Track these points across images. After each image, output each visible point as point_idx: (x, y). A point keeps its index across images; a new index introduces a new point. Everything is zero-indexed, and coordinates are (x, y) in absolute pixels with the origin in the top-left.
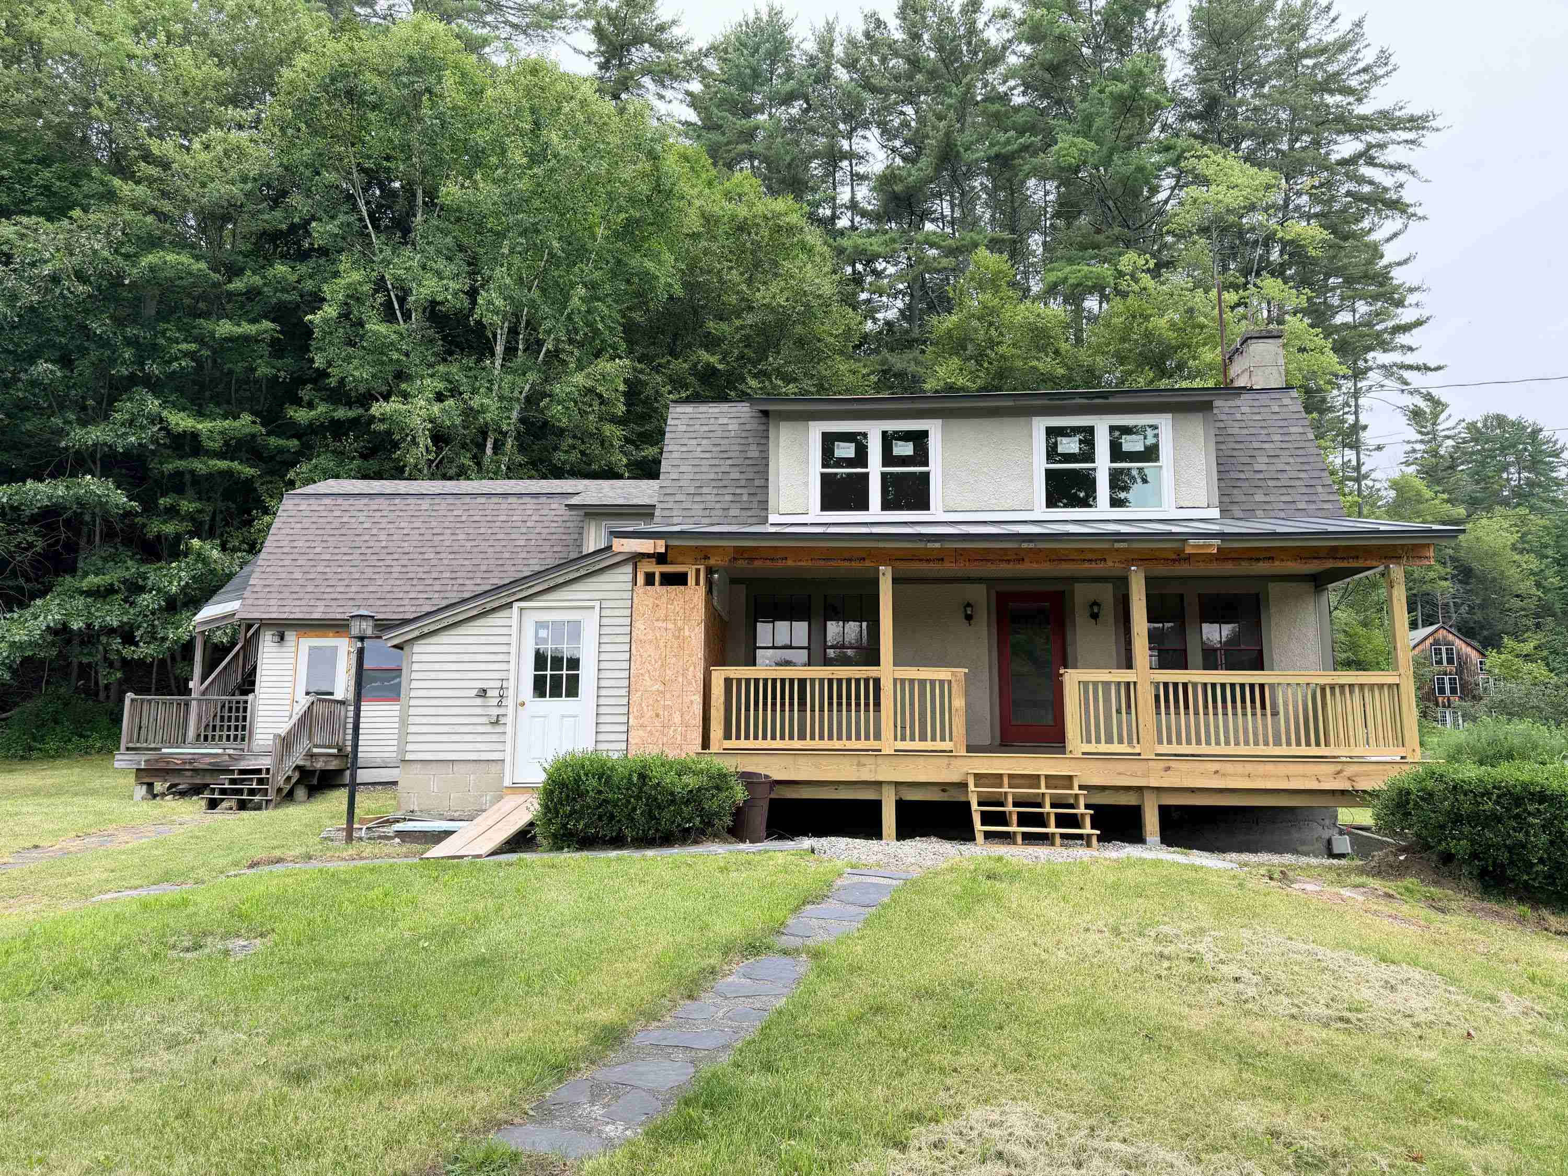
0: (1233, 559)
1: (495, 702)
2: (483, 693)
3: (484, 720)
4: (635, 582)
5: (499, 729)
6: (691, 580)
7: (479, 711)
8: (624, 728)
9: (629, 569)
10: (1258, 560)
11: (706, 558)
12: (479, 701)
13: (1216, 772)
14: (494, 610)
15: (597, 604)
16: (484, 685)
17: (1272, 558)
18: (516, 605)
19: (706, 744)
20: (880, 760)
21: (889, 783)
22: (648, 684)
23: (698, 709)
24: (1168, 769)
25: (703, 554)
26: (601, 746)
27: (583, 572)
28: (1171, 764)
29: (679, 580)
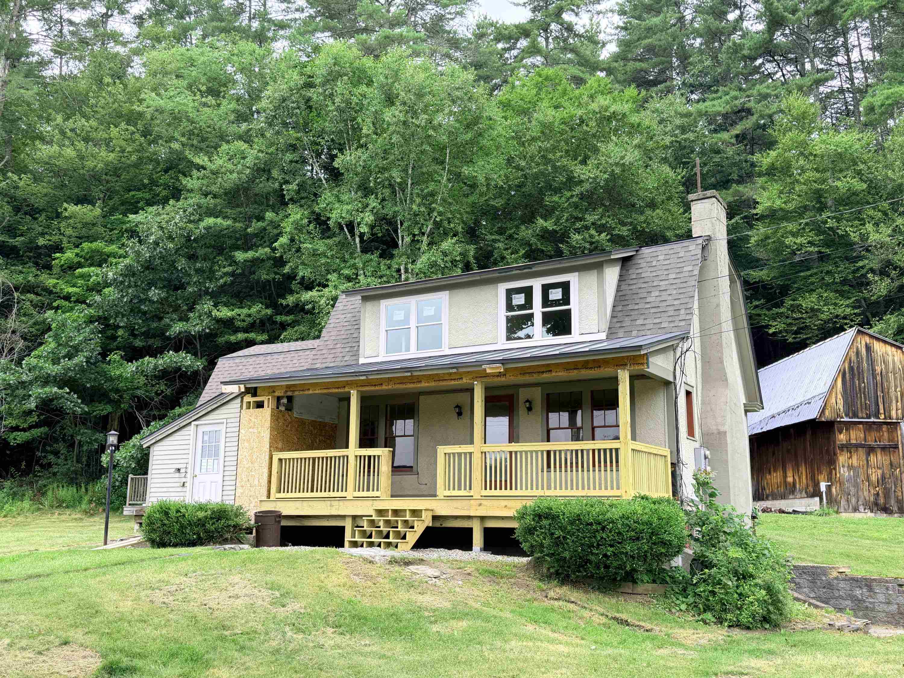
0: (529, 373)
1: (183, 475)
2: (179, 470)
3: (178, 485)
4: (241, 407)
5: (184, 489)
6: (266, 404)
7: (177, 480)
8: (234, 488)
9: (239, 400)
10: (543, 372)
11: (274, 392)
12: (177, 475)
13: (506, 506)
14: (184, 426)
15: (225, 421)
16: (178, 466)
17: (550, 371)
18: (193, 423)
19: (269, 496)
20: (346, 502)
21: (349, 516)
22: (244, 463)
23: (266, 475)
24: (480, 505)
25: (272, 390)
26: (225, 498)
27: (219, 404)
28: (482, 502)
29: (260, 405)
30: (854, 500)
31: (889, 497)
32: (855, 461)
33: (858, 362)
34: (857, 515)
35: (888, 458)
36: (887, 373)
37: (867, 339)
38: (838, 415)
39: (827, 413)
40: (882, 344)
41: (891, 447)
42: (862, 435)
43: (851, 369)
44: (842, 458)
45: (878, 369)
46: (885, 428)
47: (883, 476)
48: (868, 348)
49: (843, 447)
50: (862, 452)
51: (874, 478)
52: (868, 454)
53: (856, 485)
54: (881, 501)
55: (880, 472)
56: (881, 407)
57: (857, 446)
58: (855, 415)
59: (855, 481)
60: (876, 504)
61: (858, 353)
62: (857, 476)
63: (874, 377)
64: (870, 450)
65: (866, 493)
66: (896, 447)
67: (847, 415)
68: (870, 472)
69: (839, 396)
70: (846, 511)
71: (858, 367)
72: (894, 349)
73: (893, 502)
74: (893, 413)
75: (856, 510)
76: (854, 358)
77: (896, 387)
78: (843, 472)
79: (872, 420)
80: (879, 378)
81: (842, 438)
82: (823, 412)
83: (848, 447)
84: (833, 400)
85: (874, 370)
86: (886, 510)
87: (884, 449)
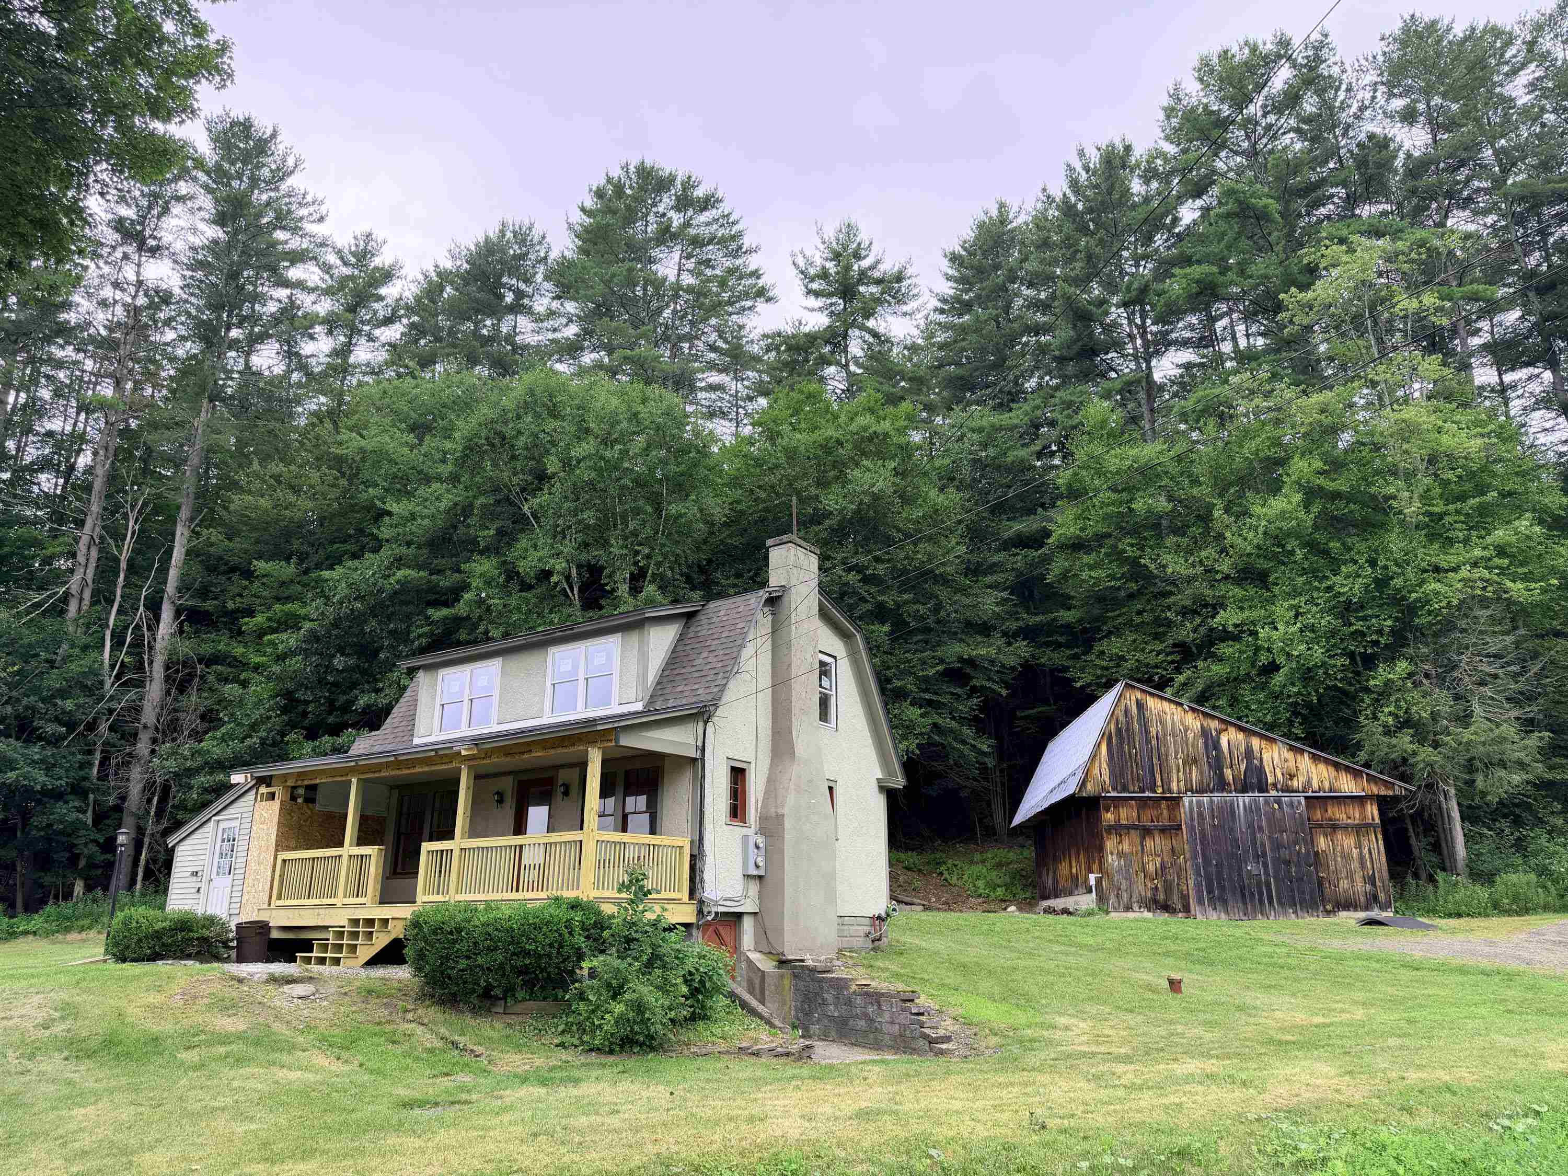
2: (196, 873)
4: (255, 799)
5: (198, 897)
6: (277, 796)
15: (240, 815)
18: (213, 818)
19: (269, 903)
20: (334, 910)
22: (252, 865)
23: (269, 878)
30: (1125, 896)
31: (1171, 893)
32: (1126, 846)
33: (1127, 723)
34: (1131, 915)
35: (1168, 842)
36: (1165, 735)
37: (1139, 695)
38: (1103, 790)
39: (1089, 786)
40: (1157, 701)
41: (1172, 828)
42: (1135, 814)
43: (1119, 730)
44: (1110, 844)
45: (1153, 731)
46: (1164, 804)
47: (1163, 865)
48: (1140, 706)
49: (1110, 829)
50: (1135, 834)
51: (1151, 868)
52: (1143, 838)
53: (1128, 878)
54: (1161, 896)
55: (1158, 860)
56: (1158, 777)
57: (1128, 828)
58: (1125, 789)
59: (1127, 871)
60: (1155, 901)
61: (1127, 711)
62: (1129, 865)
63: (1149, 741)
64: (1146, 832)
65: (1141, 888)
66: (1179, 828)
67: (1114, 789)
68: (1146, 859)
69: (1104, 765)
70: (1116, 910)
71: (1128, 730)
72: (1173, 706)
73: (1175, 898)
74: (1174, 786)
75: (1128, 908)
76: (1122, 718)
77: (1176, 753)
78: (1112, 860)
79: (1147, 794)
80: (1154, 742)
81: (1109, 817)
82: (1083, 784)
83: (1118, 829)
84: (1097, 771)
85: (1147, 733)
86: (1166, 908)
87: (1163, 830)
